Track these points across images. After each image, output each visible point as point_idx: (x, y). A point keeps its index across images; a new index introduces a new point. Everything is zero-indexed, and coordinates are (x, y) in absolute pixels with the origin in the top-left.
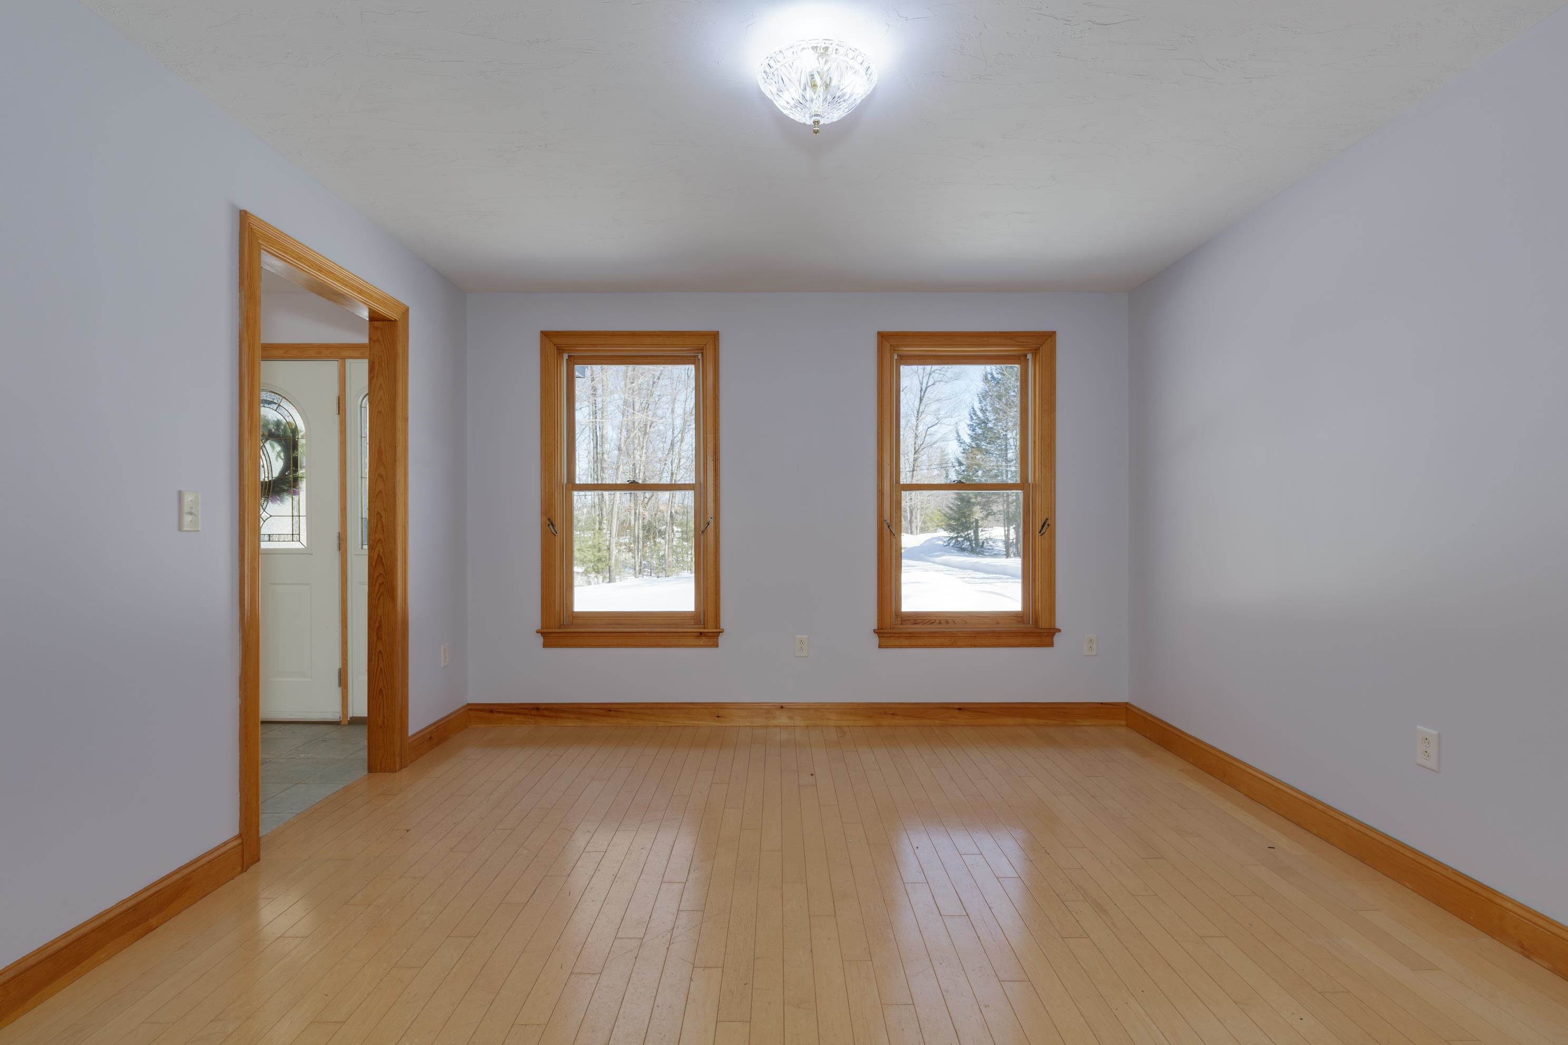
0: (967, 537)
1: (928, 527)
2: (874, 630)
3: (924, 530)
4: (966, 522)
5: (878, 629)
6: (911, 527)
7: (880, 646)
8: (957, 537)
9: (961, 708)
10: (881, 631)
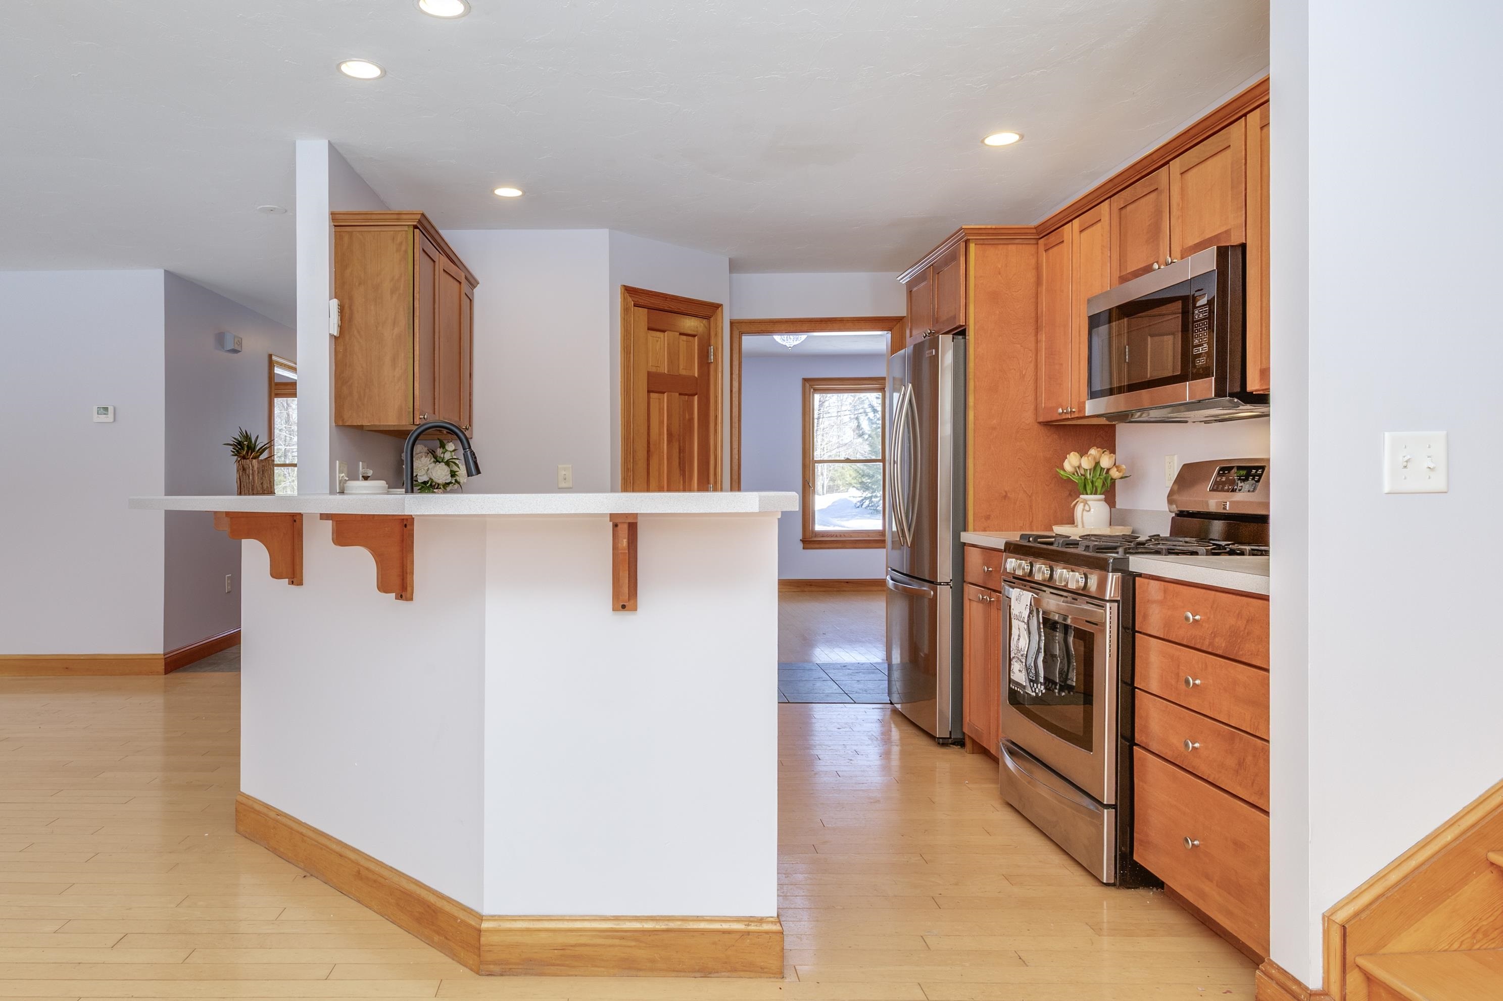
1: (837, 485)
2: (799, 540)
5: (803, 539)
7: (804, 548)
8: (871, 497)
10: (804, 541)
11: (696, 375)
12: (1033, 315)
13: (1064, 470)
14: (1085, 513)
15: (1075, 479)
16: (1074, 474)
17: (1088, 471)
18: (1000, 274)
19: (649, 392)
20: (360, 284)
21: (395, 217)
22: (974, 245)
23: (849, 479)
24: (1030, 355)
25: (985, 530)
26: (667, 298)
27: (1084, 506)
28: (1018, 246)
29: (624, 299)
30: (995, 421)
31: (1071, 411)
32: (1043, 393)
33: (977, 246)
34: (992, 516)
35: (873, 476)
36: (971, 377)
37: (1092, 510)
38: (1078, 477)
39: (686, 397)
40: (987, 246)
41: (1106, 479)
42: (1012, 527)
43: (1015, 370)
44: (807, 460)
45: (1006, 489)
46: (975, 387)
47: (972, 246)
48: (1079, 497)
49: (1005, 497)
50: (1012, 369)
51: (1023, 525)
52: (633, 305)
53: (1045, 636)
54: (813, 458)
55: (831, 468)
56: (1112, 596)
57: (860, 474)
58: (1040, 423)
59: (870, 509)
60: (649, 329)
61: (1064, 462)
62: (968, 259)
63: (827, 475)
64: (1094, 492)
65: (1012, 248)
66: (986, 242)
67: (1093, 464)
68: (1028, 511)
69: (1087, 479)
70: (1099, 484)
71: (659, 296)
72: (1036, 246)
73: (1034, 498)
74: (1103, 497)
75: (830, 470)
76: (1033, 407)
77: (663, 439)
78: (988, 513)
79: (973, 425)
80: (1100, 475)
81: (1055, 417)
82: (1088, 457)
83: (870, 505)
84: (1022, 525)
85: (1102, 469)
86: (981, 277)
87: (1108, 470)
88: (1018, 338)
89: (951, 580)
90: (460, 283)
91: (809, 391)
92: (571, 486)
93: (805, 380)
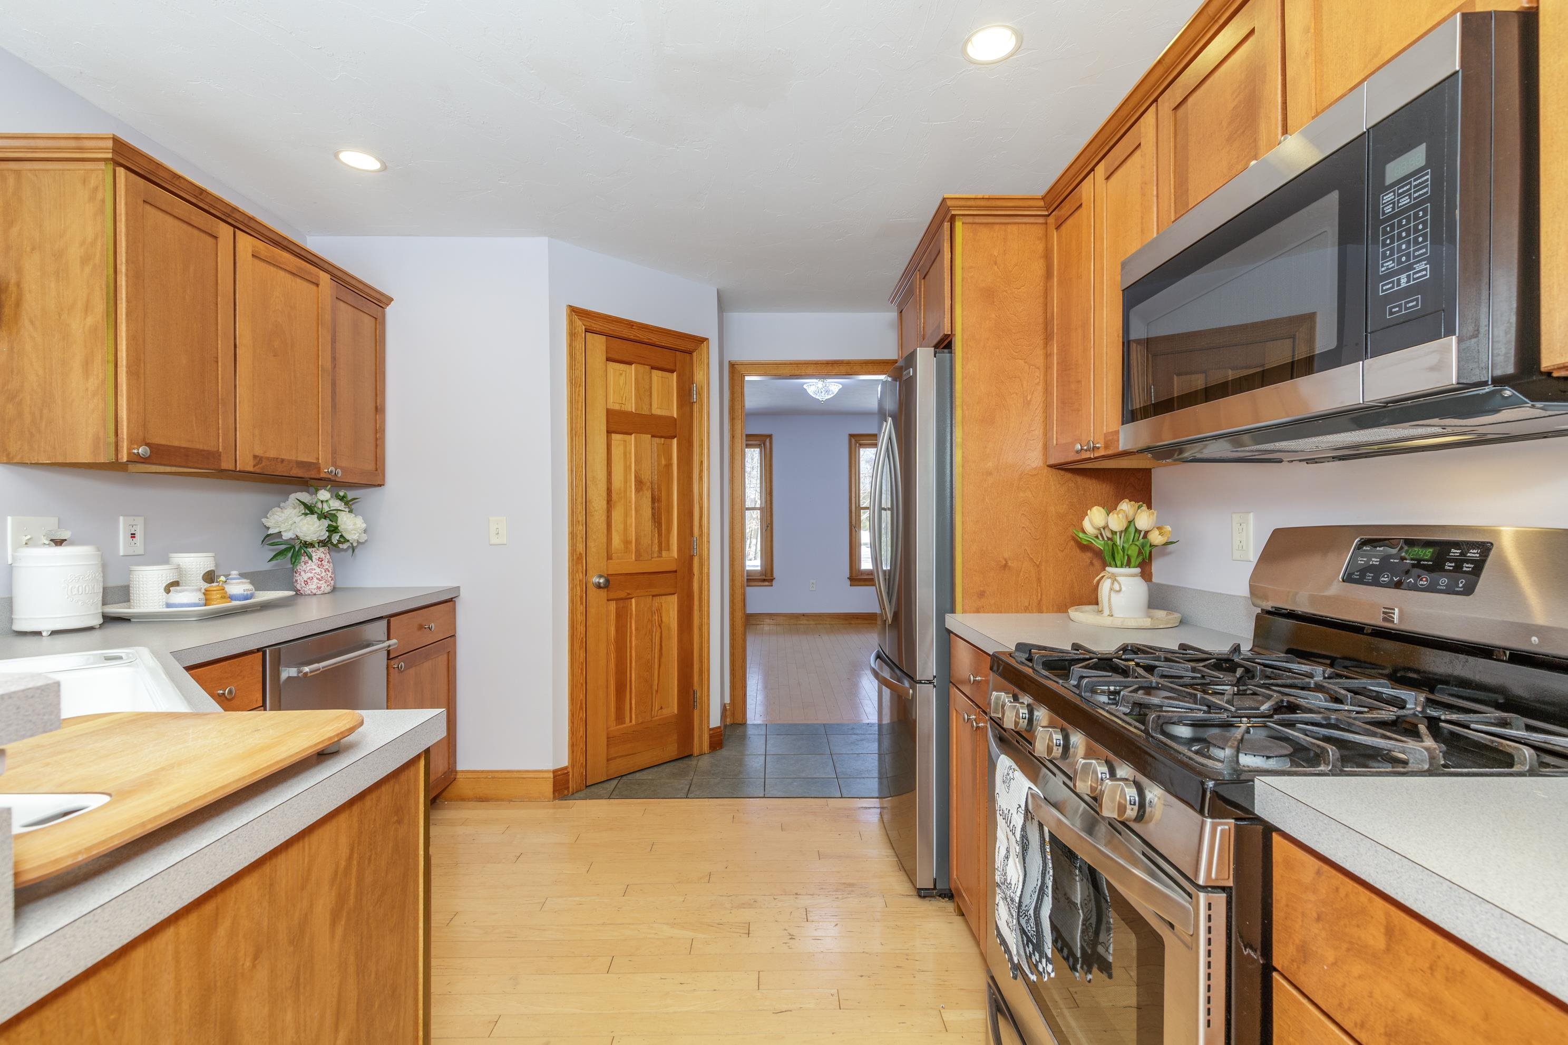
2: (848, 577)
10: (852, 577)
11: (675, 416)
12: (1041, 320)
13: (1084, 532)
14: (1113, 594)
15: (1099, 544)
16: (1097, 537)
17: (1118, 534)
18: (996, 263)
19: (609, 432)
20: (33, 249)
21: (73, 143)
22: (961, 223)
24: (1037, 374)
25: (977, 611)
26: (633, 325)
27: (1113, 584)
28: (1020, 226)
29: (571, 322)
30: (990, 464)
31: (1094, 447)
32: (1055, 426)
33: (966, 226)
34: (988, 593)
36: (957, 403)
37: (1124, 589)
38: (1103, 542)
39: (663, 439)
40: (978, 225)
41: (1143, 546)
42: (1014, 607)
43: (1017, 394)
44: (854, 509)
45: (1006, 555)
46: (963, 417)
47: (958, 225)
48: (1105, 570)
49: (1005, 566)
50: (1013, 394)
51: (1029, 604)
52: (584, 331)
53: (1054, 868)
54: (858, 504)
56: (1213, 876)
58: (1051, 466)
60: (608, 359)
61: (1083, 520)
62: (953, 245)
64: (1125, 564)
65: (1013, 229)
66: (977, 220)
67: (1125, 524)
68: (1035, 586)
69: (1116, 546)
70: (1133, 551)
71: (621, 322)
72: (1045, 225)
73: (1043, 568)
74: (1138, 570)
76: (1041, 445)
77: (631, 487)
78: (982, 589)
79: (961, 469)
80: (1133, 541)
81: (1072, 457)
82: (1118, 514)
84: (1027, 604)
85: (1137, 531)
86: (971, 267)
87: (1147, 533)
88: (1020, 351)
89: (935, 677)
90: (317, 285)
91: (856, 445)
92: (505, 542)
93: (851, 436)
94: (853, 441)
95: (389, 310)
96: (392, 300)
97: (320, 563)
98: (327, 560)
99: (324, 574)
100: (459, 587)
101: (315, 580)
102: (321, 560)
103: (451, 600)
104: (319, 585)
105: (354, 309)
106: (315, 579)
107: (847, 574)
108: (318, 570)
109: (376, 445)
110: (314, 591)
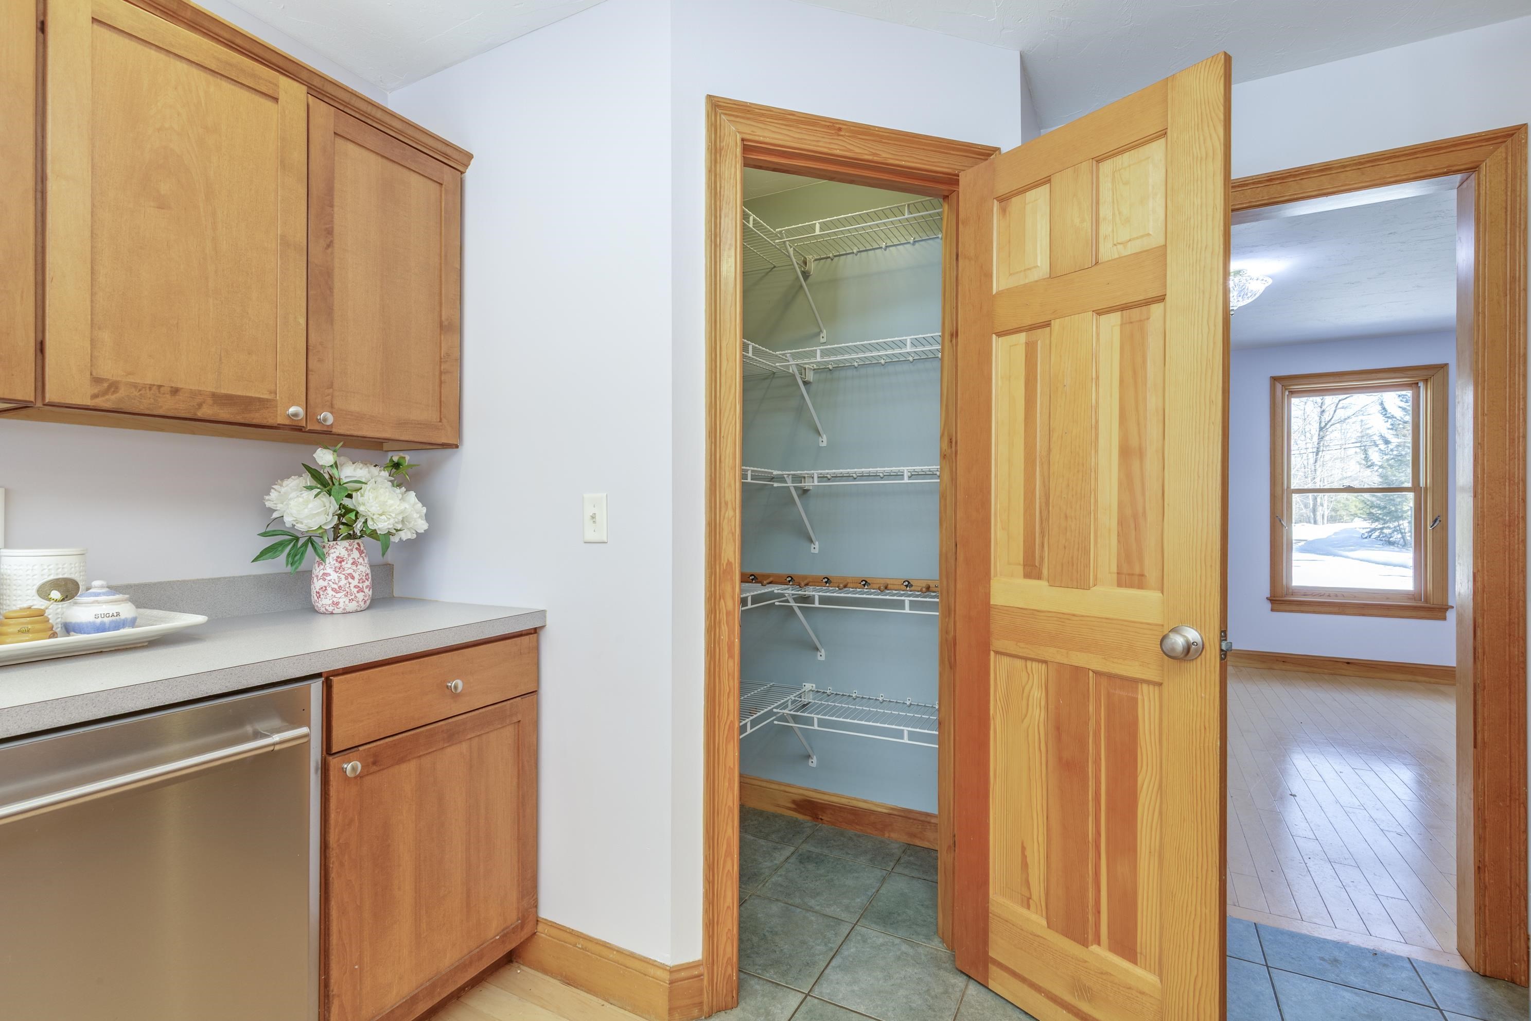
0: (1398, 528)
1: (1340, 515)
2: (1267, 598)
3: (1333, 519)
4: (1396, 511)
5: (1269, 595)
6: (1315, 515)
7: (1272, 610)
8: (1382, 529)
9: (1349, 662)
10: (1274, 599)
23: (1353, 510)
35: (1385, 508)
44: (1278, 489)
54: (1289, 486)
55: (1333, 500)
57: (1368, 505)
59: (1380, 540)
63: (1328, 506)
75: (1331, 502)
83: (1381, 536)
90: (276, 100)
91: (1283, 394)
92: (605, 540)
93: (1275, 379)
94: (1279, 387)
95: (470, 174)
96: (470, 157)
97: (338, 565)
98: (351, 561)
99: (343, 582)
100: (544, 612)
101: (329, 591)
102: (340, 560)
103: (535, 631)
104: (335, 600)
105: (385, 161)
106: (329, 589)
107: (1266, 591)
108: (334, 576)
109: (441, 382)
110: (330, 609)
